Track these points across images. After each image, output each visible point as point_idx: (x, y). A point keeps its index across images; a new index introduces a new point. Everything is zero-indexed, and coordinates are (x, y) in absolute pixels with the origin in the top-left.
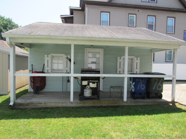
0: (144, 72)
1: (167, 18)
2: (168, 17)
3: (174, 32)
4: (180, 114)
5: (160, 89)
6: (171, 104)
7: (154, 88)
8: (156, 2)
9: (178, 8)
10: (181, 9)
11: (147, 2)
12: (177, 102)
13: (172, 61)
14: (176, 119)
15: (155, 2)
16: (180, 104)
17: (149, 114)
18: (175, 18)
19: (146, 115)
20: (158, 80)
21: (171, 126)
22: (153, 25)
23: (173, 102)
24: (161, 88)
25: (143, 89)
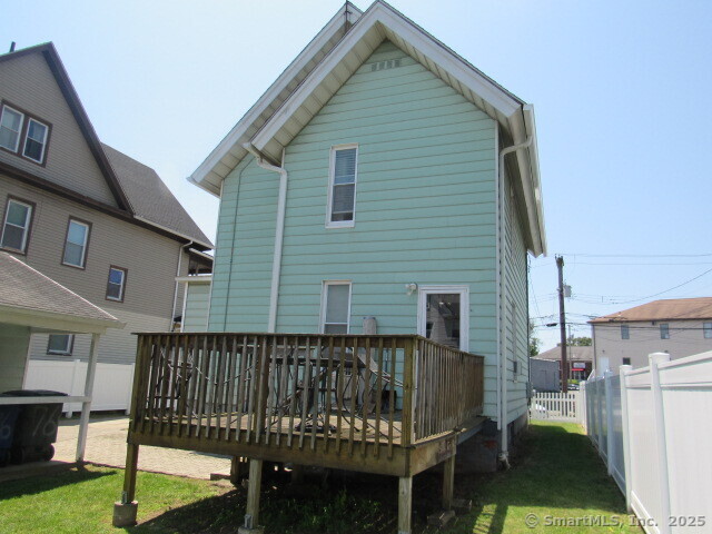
0: (6, 391)
1: (69, 222)
2: (71, 217)
3: (84, 265)
4: (97, 481)
5: (48, 435)
6: (75, 469)
7: (34, 434)
8: (43, 165)
9: (103, 201)
10: (109, 206)
11: (14, 154)
12: (88, 463)
13: (68, 351)
14: (92, 488)
15: (41, 162)
16: (94, 465)
17: (30, 492)
18: (90, 224)
19: (25, 497)
20: (47, 409)
21: (84, 500)
22: (23, 230)
23: (80, 463)
24: (52, 433)
25: (6, 437)
